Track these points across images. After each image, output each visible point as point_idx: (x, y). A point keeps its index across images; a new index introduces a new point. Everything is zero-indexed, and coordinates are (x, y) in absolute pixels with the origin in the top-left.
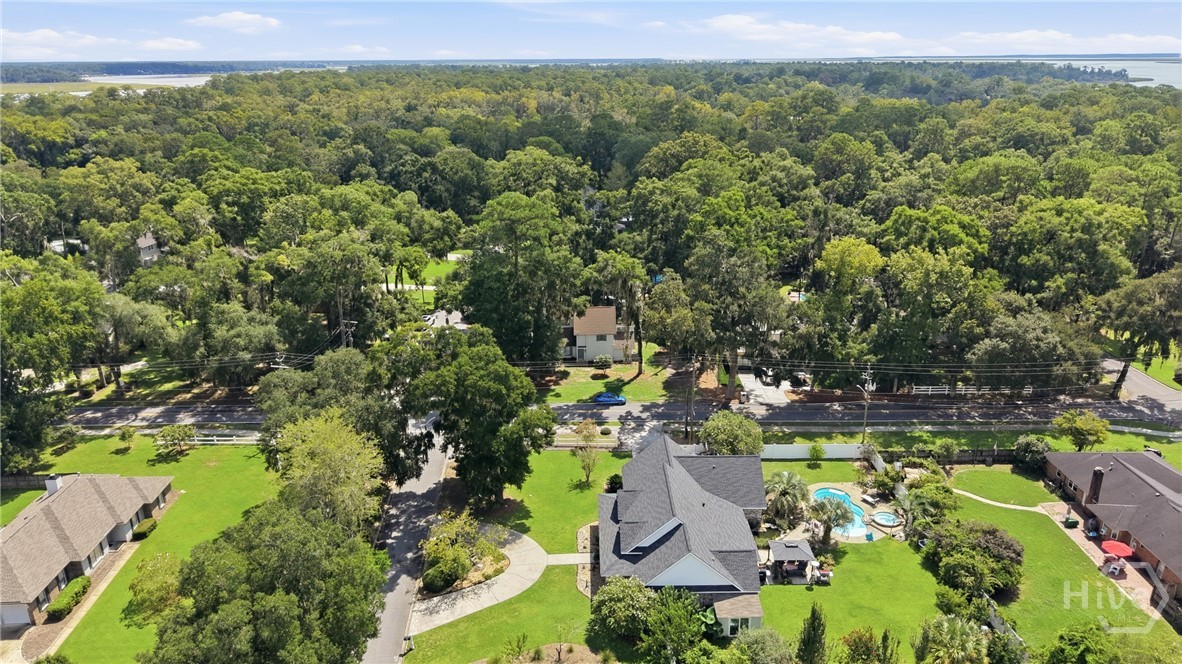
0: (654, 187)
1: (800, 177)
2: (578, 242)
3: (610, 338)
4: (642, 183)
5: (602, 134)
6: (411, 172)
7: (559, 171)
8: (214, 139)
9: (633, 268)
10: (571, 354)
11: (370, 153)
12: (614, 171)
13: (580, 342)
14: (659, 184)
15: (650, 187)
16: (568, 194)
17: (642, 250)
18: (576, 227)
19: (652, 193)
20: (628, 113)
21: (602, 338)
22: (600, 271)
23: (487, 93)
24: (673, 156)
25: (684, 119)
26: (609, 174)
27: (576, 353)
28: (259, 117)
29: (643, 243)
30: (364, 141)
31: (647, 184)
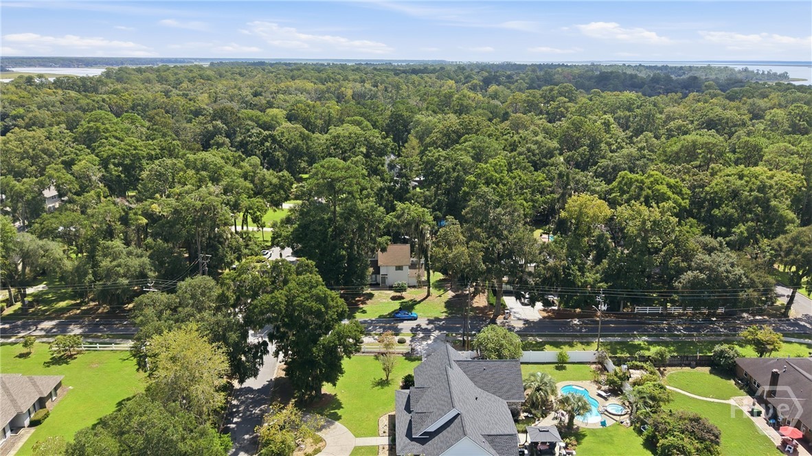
0: (439, 155)
1: (549, 148)
2: (382, 195)
3: (406, 268)
4: (430, 151)
5: (402, 116)
6: (256, 142)
7: (368, 142)
8: (106, 116)
9: (423, 215)
10: (376, 280)
11: (225, 127)
12: (409, 142)
13: (382, 271)
14: (443, 153)
15: (437, 155)
16: (375, 160)
17: (430, 202)
18: (380, 184)
19: (438, 159)
20: (420, 100)
21: (399, 268)
22: (398, 217)
23: (315, 83)
24: (454, 132)
25: (462, 105)
26: (406, 145)
27: (379, 278)
28: (141, 99)
29: (431, 196)
30: (221, 118)
31: (434, 153)
